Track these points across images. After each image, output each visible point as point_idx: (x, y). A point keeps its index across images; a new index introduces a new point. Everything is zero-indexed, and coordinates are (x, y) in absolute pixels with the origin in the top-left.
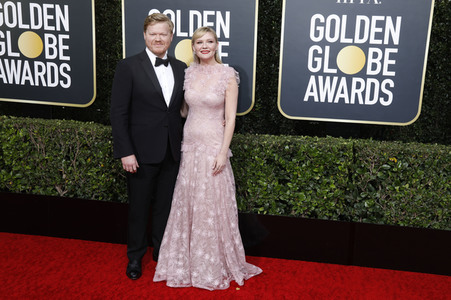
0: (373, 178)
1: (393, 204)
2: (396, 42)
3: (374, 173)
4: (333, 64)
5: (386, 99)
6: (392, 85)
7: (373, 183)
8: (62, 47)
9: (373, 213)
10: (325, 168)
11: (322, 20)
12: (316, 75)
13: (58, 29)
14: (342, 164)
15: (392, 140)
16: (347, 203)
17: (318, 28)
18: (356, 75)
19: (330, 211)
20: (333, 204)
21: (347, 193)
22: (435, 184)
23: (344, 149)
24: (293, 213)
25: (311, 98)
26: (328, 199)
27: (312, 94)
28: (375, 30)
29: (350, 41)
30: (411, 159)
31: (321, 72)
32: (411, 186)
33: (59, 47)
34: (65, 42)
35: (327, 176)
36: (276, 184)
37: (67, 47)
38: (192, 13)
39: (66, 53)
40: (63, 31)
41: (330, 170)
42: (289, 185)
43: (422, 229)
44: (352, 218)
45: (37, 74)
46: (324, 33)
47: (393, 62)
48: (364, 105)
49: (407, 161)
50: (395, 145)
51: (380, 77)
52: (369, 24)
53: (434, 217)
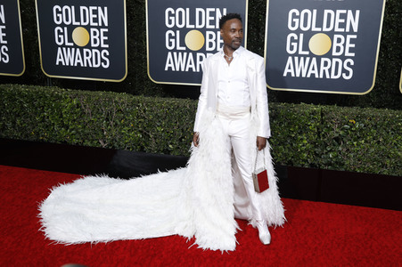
0: (336, 135)
1: (352, 155)
2: (355, 30)
3: (337, 132)
4: (306, 47)
5: (347, 75)
6: (352, 63)
7: (337, 139)
8: (103, 38)
9: (336, 162)
10: (299, 128)
12: (293, 56)
13: (100, 24)
14: (312, 125)
15: (352, 106)
16: (317, 155)
18: (324, 56)
19: (303, 160)
21: (316, 147)
22: (385, 140)
23: (314, 113)
25: (289, 74)
26: (302, 151)
27: (289, 71)
28: (339, 20)
29: (319, 29)
30: (367, 121)
32: (366, 142)
33: (101, 38)
34: (105, 34)
35: (301, 133)
37: (106, 38)
38: (198, 10)
39: (105, 42)
40: (103, 26)
41: (303, 130)
43: (374, 175)
44: (320, 165)
45: (85, 58)
48: (330, 79)
49: (363, 122)
50: (355, 110)
51: (343, 58)
53: (384, 166)
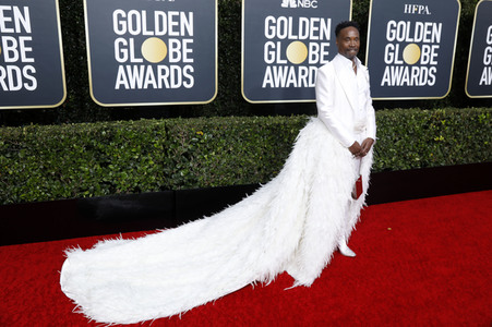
0: (185, 150)
1: (204, 170)
3: (185, 147)
6: (192, 70)
7: (186, 154)
9: (189, 180)
10: (143, 147)
11: (124, 15)
14: (157, 142)
15: (198, 116)
16: (166, 175)
17: (121, 22)
19: (152, 184)
20: (154, 178)
21: (165, 166)
22: (235, 149)
23: (157, 128)
24: (119, 191)
26: (149, 174)
28: (172, 23)
29: (151, 33)
30: (215, 131)
31: (128, 62)
32: (217, 153)
35: (145, 154)
36: (99, 168)
41: (147, 149)
42: (111, 166)
43: (230, 187)
44: (171, 187)
46: (127, 26)
47: (191, 51)
49: (211, 133)
50: (201, 121)
51: (182, 64)
52: (166, 19)
53: (237, 176)
